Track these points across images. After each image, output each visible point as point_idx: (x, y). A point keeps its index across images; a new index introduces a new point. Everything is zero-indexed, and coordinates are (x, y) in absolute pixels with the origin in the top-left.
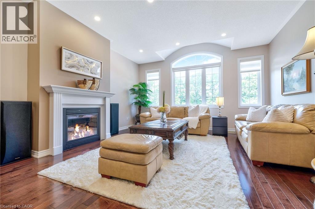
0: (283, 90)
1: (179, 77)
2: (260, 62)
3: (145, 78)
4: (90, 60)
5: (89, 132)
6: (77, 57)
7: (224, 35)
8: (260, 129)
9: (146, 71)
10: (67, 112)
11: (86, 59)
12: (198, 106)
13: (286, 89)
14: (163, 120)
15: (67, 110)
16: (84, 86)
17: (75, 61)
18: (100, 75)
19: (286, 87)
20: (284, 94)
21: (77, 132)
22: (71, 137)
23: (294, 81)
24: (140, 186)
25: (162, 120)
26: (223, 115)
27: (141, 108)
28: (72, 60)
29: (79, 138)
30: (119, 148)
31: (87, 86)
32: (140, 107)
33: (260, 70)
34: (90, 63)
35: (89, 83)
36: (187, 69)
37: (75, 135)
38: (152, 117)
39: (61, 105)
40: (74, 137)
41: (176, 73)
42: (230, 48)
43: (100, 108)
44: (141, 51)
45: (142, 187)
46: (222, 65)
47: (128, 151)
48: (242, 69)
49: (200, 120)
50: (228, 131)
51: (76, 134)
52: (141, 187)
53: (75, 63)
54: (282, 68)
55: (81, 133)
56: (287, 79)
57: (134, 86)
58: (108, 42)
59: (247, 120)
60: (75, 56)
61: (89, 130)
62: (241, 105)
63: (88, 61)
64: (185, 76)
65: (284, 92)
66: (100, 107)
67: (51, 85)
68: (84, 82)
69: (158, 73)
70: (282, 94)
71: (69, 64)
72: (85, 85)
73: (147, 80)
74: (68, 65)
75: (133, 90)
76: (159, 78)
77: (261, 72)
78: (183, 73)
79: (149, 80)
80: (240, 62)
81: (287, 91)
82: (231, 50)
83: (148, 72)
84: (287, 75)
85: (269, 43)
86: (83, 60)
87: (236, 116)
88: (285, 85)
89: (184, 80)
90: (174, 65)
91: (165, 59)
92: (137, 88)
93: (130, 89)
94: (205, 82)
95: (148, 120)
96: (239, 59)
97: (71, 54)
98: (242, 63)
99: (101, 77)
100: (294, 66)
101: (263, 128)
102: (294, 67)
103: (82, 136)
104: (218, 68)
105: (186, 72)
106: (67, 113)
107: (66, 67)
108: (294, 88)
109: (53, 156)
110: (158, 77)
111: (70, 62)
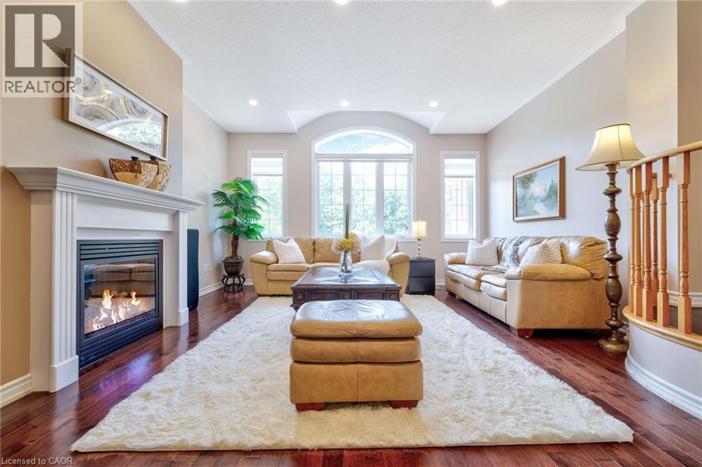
0: (516, 214)
1: (329, 174)
2: (473, 162)
3: (246, 167)
4: (141, 105)
5: (137, 306)
6: (107, 87)
7: (434, 104)
8: (535, 276)
9: (249, 153)
10: (83, 252)
11: (131, 101)
12: (383, 237)
13: (520, 212)
14: (346, 268)
15: (83, 247)
16: (136, 177)
17: (102, 101)
18: (161, 148)
19: (521, 208)
20: (516, 219)
21: (106, 311)
22: (93, 324)
23: (536, 199)
24: (405, 407)
25: (344, 268)
26: (425, 255)
27: (237, 241)
28: (94, 96)
29: (111, 324)
30: (355, 332)
31: (143, 177)
32: (236, 238)
33: (472, 177)
34: (138, 111)
35: (149, 171)
36: (347, 159)
37: (101, 319)
38: (279, 262)
39: (75, 230)
40: (100, 323)
41: (321, 164)
42: (428, 130)
43: (162, 240)
44: (253, 103)
45: (410, 408)
46: (415, 158)
47: (380, 336)
48: (447, 172)
49: (391, 266)
50: (436, 284)
51: (104, 315)
52: (407, 408)
53: (103, 105)
54: (514, 177)
55: (117, 311)
56: (524, 196)
57: (224, 185)
58: (179, 62)
59: (467, 262)
60: (102, 84)
61: (137, 300)
62: (446, 237)
63: (134, 107)
64: (342, 173)
65: (516, 216)
66: (161, 238)
67: (58, 167)
68: (134, 166)
69: (280, 160)
70: (514, 219)
71: (85, 106)
72: (138, 174)
73: (252, 173)
74: (83, 110)
75: (220, 194)
76: (283, 172)
77: (474, 180)
78: (339, 167)
79: (254, 175)
80: (445, 158)
81: (522, 215)
82: (431, 132)
83: (255, 156)
84: (523, 189)
85: (486, 132)
86: (122, 101)
87: (447, 257)
88: (518, 204)
89: (339, 183)
90: (319, 146)
91: (298, 130)
92: (230, 192)
93: (215, 194)
94: (383, 190)
95: (274, 269)
96: (443, 153)
97: (93, 77)
98: (447, 161)
99: (164, 156)
100: (536, 176)
101: (539, 274)
102: (535, 178)
103: (120, 319)
104: (406, 163)
105: (344, 164)
106: (83, 257)
107: (80, 115)
108: (536, 212)
109: (55, 393)
110: (280, 170)
111: (89, 100)
